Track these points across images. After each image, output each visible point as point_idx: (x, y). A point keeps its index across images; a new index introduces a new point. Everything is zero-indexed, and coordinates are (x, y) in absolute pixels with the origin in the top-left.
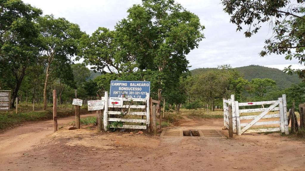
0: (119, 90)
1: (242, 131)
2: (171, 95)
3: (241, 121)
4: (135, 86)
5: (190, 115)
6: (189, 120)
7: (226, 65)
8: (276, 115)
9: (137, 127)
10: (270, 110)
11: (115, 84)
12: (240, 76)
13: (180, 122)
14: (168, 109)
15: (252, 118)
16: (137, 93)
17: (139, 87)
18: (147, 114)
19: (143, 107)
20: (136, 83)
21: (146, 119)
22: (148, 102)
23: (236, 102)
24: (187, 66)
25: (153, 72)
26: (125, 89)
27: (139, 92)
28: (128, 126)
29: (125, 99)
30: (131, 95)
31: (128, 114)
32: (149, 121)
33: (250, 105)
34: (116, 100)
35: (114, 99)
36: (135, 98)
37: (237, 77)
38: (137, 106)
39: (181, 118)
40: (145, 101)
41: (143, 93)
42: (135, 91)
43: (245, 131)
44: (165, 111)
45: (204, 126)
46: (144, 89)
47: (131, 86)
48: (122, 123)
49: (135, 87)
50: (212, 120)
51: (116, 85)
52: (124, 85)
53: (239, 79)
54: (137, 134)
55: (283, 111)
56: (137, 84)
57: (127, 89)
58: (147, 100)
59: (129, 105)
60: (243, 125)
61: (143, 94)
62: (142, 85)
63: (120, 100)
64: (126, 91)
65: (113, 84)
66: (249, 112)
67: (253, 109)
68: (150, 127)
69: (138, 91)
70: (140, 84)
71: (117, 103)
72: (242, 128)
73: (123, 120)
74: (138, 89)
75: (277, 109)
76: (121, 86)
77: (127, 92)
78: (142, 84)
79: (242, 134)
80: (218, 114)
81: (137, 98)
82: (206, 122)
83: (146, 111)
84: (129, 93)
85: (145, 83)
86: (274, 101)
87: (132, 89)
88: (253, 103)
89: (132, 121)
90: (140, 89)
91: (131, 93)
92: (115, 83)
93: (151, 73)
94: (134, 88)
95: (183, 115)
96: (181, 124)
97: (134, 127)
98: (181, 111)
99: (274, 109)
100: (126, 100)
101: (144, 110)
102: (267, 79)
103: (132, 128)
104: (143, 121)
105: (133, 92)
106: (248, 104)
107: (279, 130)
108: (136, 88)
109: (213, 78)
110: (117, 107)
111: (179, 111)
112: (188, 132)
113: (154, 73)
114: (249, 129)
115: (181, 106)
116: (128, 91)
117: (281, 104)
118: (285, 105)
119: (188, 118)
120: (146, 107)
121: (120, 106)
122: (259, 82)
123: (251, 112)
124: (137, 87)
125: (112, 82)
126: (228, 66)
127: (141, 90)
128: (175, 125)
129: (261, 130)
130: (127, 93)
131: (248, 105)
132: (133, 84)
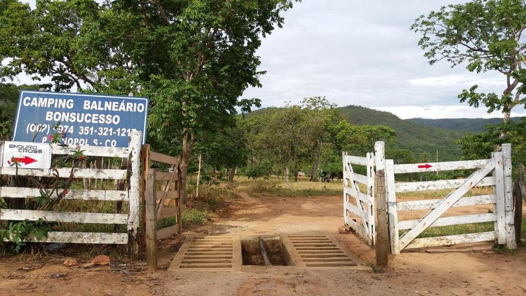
0: (47, 119)
1: (403, 243)
2: (214, 147)
3: (399, 213)
4: (100, 109)
5: (255, 190)
6: (254, 201)
7: (319, 98)
8: (486, 200)
9: (98, 239)
10: (473, 185)
11: (34, 102)
12: (342, 117)
13: (234, 207)
14: (208, 179)
15: (427, 207)
16: (103, 132)
17: (113, 113)
18: (132, 197)
19: (118, 174)
20: (103, 100)
21: (127, 212)
22: (135, 159)
23: (388, 161)
24: (254, 69)
25: (166, 82)
26: (65, 117)
27: (111, 130)
28: (68, 235)
29: (58, 150)
30: (84, 136)
31: (67, 196)
32: (137, 220)
33: (424, 170)
34: (26, 150)
35: (21, 149)
36: (99, 145)
37: (338, 119)
38: (98, 172)
39: (237, 197)
40: (127, 156)
41: (122, 133)
42: (99, 125)
43: (411, 243)
44: (201, 183)
45: (284, 215)
46: (128, 120)
47: (85, 108)
48: (44, 226)
49: (99, 112)
50: (299, 201)
51: (36, 104)
52: (64, 107)
53: (341, 122)
54: (86, 265)
55: (505, 188)
56: (106, 103)
57: (73, 117)
58: (131, 154)
59: (70, 169)
60: (404, 225)
61: (123, 135)
62: (122, 107)
63: (40, 151)
64: (70, 124)
65: (27, 101)
66: (421, 189)
67: (431, 183)
68: (138, 237)
69: (109, 126)
70: (114, 103)
71: (28, 160)
72: (401, 234)
73: (50, 217)
74: (110, 119)
75: (488, 182)
76: (52, 108)
77: (72, 127)
78: (123, 104)
79: (402, 252)
80: (307, 188)
81: (103, 145)
82: (289, 205)
83: (129, 188)
84: (80, 130)
85: (130, 101)
86: (483, 162)
87: (88, 118)
88: (430, 166)
89: (81, 219)
90: (116, 120)
91: (84, 130)
92: (35, 99)
93: (161, 85)
94: (94, 115)
95: (240, 191)
96: (237, 213)
97: (86, 238)
98: (236, 181)
99: (483, 183)
100: (62, 152)
101: (123, 185)
102: (381, 126)
103: (79, 241)
104: (117, 219)
105: (92, 129)
106: (420, 167)
107: (494, 239)
108: (102, 116)
109: (295, 119)
110: (30, 174)
111: (232, 181)
112: (254, 243)
113: (168, 86)
114: (420, 236)
115: (236, 171)
116: (76, 125)
117: (499, 168)
118: (509, 171)
119: (251, 196)
120: (129, 174)
121: (42, 170)
122: (368, 131)
123: (425, 189)
124: (106, 112)
125: (25, 95)
126: (322, 99)
127: (117, 123)
128: (221, 216)
129: (449, 237)
130: (71, 131)
131: (418, 170)
132: (94, 102)
